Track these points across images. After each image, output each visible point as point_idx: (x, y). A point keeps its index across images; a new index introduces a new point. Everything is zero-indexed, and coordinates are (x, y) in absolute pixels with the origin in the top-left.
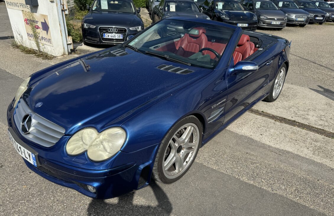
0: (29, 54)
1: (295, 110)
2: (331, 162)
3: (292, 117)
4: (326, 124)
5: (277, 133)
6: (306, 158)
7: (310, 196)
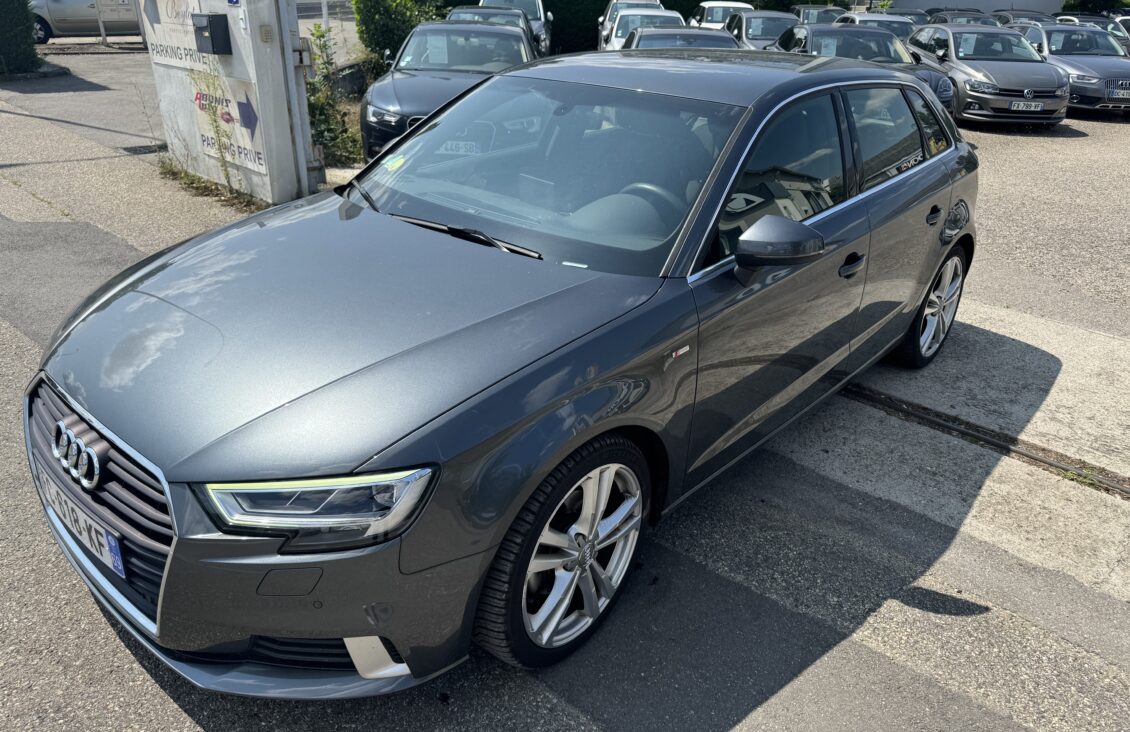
0: (202, 195)
1: (972, 386)
2: (1029, 543)
3: (952, 407)
4: (1065, 432)
5: (881, 448)
6: (946, 526)
7: (909, 630)
